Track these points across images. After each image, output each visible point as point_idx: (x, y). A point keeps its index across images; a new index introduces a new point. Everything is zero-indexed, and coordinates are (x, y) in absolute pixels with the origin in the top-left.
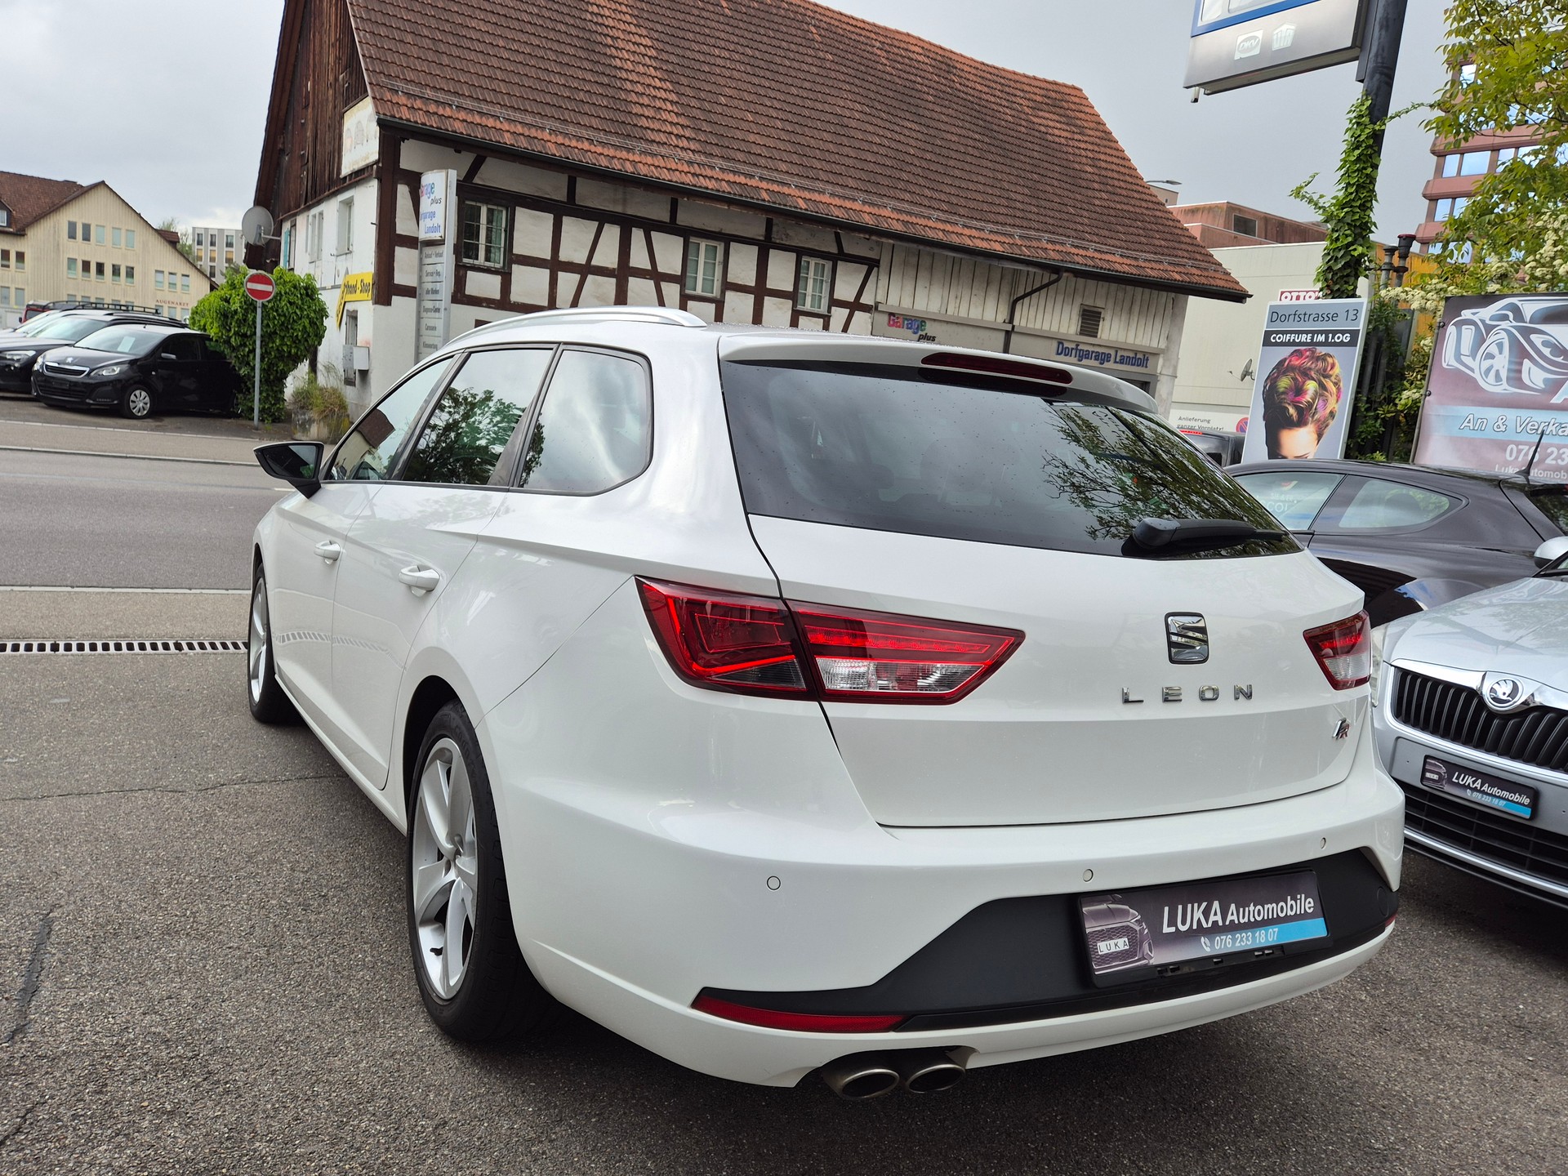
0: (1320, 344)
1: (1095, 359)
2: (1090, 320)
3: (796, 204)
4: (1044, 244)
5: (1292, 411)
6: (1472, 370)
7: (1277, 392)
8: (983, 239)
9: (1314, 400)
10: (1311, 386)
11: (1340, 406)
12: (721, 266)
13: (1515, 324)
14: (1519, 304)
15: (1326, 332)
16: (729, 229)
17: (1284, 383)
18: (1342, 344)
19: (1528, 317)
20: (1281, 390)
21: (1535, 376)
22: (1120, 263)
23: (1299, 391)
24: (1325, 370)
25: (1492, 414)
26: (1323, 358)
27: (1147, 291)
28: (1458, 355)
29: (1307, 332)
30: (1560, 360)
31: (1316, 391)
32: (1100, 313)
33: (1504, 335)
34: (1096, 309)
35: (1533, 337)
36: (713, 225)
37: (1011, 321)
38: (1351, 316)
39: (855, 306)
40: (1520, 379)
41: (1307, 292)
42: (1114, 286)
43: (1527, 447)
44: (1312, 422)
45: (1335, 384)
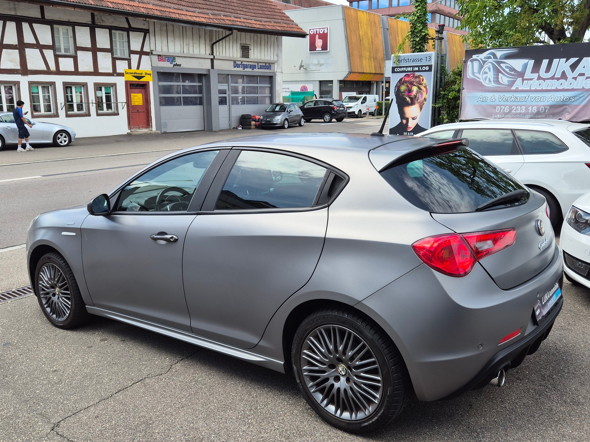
0: (416, 71)
1: (250, 68)
2: (245, 50)
3: (108, 6)
4: (222, 17)
5: (408, 99)
6: (479, 78)
7: (401, 92)
8: (196, 17)
9: (417, 94)
10: (415, 89)
11: (428, 95)
12: (72, 39)
13: (494, 60)
14: (495, 52)
15: (418, 66)
16: (73, 19)
17: (403, 88)
18: (425, 71)
19: (499, 57)
20: (402, 91)
21: (504, 79)
22: (256, 24)
23: (410, 91)
24: (420, 82)
25: (489, 95)
26: (418, 77)
27: (266, 35)
28: (473, 73)
29: (410, 67)
30: (513, 73)
31: (417, 90)
32: (249, 47)
33: (490, 64)
34: (247, 45)
35: (502, 65)
36: (65, 18)
37: (212, 54)
38: (428, 59)
39: (141, 53)
40: (498, 81)
41: (320, 29)
42: (252, 34)
43: (504, 107)
44: (417, 103)
45: (425, 87)
